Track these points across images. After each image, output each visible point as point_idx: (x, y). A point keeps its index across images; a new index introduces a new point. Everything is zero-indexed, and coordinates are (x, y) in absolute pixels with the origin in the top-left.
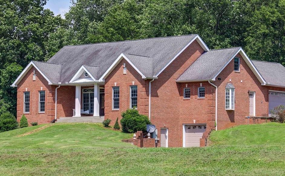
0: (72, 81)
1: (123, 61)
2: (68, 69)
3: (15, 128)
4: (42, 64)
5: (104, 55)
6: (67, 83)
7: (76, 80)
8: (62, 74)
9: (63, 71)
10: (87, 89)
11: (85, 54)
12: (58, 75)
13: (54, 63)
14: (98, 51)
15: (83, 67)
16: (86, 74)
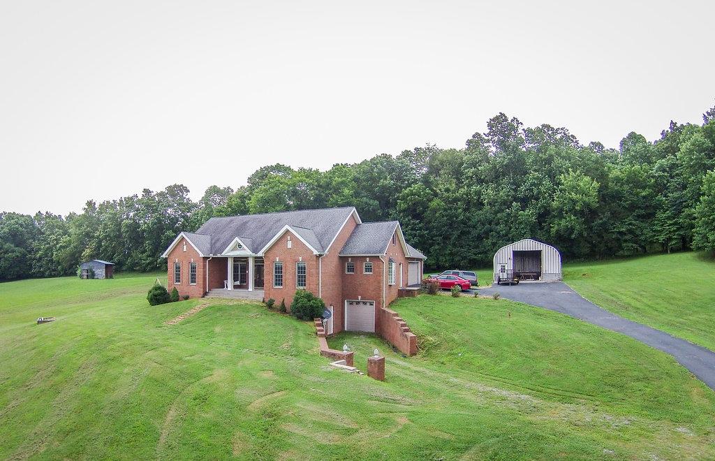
0: (225, 253)
1: (287, 231)
2: (218, 240)
3: (177, 301)
4: (191, 235)
5: (253, 226)
6: (219, 256)
7: (229, 252)
8: (212, 245)
9: (213, 242)
10: (241, 263)
11: (233, 225)
12: (209, 246)
13: (203, 233)
14: (246, 222)
15: (237, 239)
16: (240, 246)
